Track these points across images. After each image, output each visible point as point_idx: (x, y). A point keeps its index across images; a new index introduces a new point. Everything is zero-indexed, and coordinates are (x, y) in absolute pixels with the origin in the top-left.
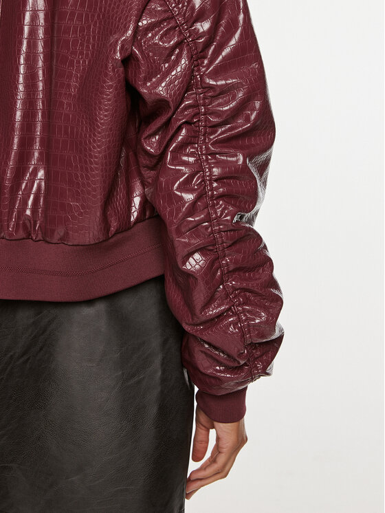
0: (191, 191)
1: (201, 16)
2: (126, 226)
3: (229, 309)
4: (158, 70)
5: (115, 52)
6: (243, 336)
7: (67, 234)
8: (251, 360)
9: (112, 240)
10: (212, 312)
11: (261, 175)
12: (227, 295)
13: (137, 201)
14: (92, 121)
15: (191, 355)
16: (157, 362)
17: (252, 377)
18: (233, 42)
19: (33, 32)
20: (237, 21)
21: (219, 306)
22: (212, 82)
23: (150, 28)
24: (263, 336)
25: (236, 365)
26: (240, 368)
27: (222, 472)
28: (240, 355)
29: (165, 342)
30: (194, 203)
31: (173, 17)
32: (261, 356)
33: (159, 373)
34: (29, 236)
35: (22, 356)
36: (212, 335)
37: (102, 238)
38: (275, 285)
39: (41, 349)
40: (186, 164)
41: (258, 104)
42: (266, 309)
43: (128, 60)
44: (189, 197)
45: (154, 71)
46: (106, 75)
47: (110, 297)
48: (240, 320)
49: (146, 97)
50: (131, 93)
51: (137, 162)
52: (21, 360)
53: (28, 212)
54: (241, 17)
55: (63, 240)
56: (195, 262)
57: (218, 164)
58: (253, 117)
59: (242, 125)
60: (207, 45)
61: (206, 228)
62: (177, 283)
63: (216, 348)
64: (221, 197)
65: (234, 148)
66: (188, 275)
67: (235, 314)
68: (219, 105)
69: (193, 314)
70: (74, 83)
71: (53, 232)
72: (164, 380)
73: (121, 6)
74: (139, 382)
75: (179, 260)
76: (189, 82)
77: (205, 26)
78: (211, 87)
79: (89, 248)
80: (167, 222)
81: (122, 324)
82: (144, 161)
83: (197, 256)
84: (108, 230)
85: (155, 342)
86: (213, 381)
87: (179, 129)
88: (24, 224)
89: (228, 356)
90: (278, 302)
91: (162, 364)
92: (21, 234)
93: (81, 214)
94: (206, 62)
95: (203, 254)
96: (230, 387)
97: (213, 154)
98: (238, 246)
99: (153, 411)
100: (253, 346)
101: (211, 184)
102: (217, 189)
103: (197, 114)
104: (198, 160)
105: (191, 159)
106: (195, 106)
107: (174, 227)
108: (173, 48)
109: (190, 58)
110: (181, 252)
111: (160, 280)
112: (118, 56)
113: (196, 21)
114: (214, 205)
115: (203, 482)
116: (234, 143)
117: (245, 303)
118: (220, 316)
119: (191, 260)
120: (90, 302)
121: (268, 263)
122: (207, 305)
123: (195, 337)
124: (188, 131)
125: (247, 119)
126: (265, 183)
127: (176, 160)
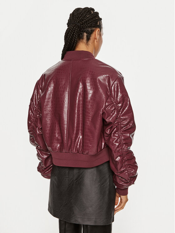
0: (118, 143)
1: (119, 103)
2: (101, 150)
3: (126, 169)
4: (110, 115)
5: (100, 112)
6: (129, 175)
7: (88, 152)
8: (131, 181)
9: (98, 153)
10: (122, 170)
11: (132, 137)
12: (125, 166)
13: (103, 144)
14: (95, 127)
15: (116, 179)
16: (108, 181)
17: (130, 185)
18: (126, 108)
19: (79, 104)
20: (128, 104)
21: (123, 168)
22: (122, 118)
23: (108, 106)
24: (134, 175)
25: (127, 182)
26: (128, 183)
27: (122, 208)
28: (128, 180)
29: (109, 176)
30: (118, 146)
31: (113, 103)
32: (133, 180)
33: (108, 183)
34: (78, 152)
35: (76, 180)
36: (122, 175)
37: (96, 153)
38: (136, 163)
39: (81, 178)
40: (116, 136)
41: (132, 122)
42: (134, 169)
43: (103, 113)
44: (117, 144)
45: (109, 115)
46: (99, 117)
47: (97, 167)
48: (128, 172)
49: (107, 122)
50: (104, 120)
51: (104, 135)
52: (76, 181)
53: (78, 147)
54: (128, 103)
55: (87, 154)
56: (118, 159)
57: (123, 136)
58: (131, 125)
59: (129, 127)
60: (121, 109)
61: (121, 151)
62: (113, 163)
63: (122, 178)
64: (124, 144)
65: (127, 132)
66: (117, 161)
67: (127, 170)
68: (123, 123)
69: (117, 170)
70: (90, 118)
71: (85, 152)
72: (110, 185)
73: (101, 101)
74: (104, 186)
75: (115, 158)
76: (116, 117)
77: (120, 105)
78: (122, 119)
79: (93, 155)
80: (112, 150)
81: (100, 172)
82: (105, 135)
83: (119, 157)
84: (98, 151)
85: (107, 176)
86: (121, 186)
87: (115, 128)
88: (77, 150)
89: (125, 180)
90: (137, 167)
91: (109, 181)
92: (76, 152)
93: (92, 148)
94: (120, 113)
95: (120, 157)
96: (125, 187)
97: (122, 134)
98: (128, 155)
99: (107, 192)
100: (131, 177)
101: (122, 141)
102: (123, 142)
103: (118, 125)
104: (119, 135)
105: (117, 135)
106: (118, 123)
107: (114, 151)
108: (113, 110)
109: (117, 112)
110: (115, 156)
111: (108, 162)
112: (101, 113)
113: (118, 104)
114: (123, 146)
115: (118, 211)
116: (126, 131)
117: (129, 168)
118: (124, 171)
119: (117, 158)
120: (92, 168)
121: (134, 158)
122: (121, 168)
123: (117, 175)
124: (116, 129)
125: (130, 125)
126: (133, 139)
127: (114, 136)
